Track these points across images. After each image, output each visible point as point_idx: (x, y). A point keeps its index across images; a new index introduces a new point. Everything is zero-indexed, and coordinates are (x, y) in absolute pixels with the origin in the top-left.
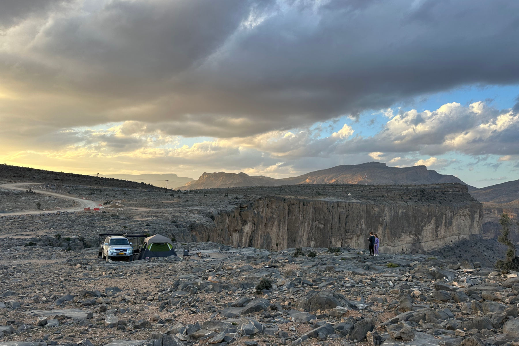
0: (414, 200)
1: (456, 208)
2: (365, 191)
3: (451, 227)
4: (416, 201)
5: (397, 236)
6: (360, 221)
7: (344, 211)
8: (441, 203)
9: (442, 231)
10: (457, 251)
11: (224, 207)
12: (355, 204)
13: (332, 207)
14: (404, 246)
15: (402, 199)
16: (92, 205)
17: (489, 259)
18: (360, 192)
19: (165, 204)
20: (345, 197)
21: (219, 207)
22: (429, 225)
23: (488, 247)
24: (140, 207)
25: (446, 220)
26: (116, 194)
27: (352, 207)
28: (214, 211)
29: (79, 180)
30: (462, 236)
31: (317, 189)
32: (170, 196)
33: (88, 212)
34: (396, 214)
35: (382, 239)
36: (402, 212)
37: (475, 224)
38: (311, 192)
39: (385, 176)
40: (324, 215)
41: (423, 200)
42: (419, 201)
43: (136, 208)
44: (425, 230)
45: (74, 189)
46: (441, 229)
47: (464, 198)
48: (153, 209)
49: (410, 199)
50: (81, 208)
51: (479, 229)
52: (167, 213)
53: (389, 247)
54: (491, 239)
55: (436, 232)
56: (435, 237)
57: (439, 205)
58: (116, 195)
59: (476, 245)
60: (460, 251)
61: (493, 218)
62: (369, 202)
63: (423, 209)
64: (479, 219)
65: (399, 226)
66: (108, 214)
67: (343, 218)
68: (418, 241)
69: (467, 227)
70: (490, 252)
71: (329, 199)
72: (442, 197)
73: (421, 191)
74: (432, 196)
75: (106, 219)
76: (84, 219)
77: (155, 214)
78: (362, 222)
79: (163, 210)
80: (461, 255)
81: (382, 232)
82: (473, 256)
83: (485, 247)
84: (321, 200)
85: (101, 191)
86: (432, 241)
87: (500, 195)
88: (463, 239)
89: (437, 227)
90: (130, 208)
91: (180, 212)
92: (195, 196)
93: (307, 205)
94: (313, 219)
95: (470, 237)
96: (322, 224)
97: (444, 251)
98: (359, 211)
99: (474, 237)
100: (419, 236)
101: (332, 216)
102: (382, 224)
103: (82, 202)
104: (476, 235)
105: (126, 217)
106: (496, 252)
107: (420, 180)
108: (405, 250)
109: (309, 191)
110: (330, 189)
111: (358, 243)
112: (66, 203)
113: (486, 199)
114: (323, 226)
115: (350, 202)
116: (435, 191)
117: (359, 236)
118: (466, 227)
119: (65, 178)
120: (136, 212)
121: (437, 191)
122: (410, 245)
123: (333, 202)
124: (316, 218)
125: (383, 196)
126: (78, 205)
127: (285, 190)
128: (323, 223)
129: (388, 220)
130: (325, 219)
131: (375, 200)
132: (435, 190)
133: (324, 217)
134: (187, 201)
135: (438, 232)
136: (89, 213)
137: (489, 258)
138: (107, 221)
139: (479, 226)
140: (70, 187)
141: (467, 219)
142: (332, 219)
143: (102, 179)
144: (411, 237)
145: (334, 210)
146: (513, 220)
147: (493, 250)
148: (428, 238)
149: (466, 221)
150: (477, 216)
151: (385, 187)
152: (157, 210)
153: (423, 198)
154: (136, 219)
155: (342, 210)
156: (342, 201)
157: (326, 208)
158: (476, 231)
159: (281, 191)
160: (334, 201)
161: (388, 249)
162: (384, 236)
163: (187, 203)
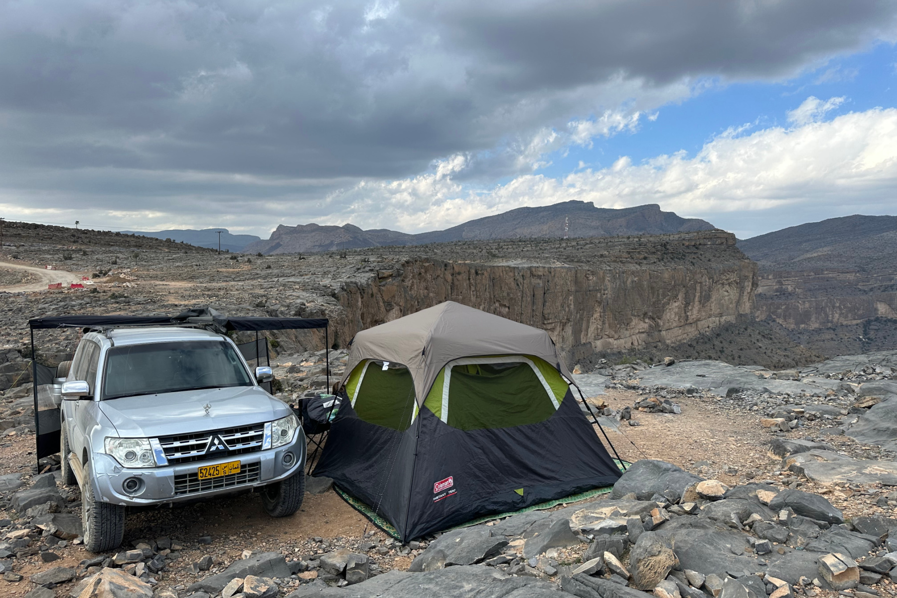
0: (651, 260)
1: (717, 271)
2: (571, 248)
3: (708, 304)
4: (655, 263)
5: (625, 321)
6: (567, 298)
7: (540, 282)
8: (694, 265)
9: (695, 312)
10: (717, 343)
11: (349, 277)
12: (559, 269)
13: (523, 276)
14: (634, 337)
15: (633, 258)
16: (67, 278)
17: (765, 353)
18: (562, 250)
19: (225, 274)
20: (541, 259)
21: (338, 276)
22: (675, 302)
23: (764, 333)
24: (173, 280)
25: (701, 293)
26: (117, 257)
27: (554, 276)
28: (332, 284)
29: (38, 234)
30: (724, 318)
31: (488, 248)
32: (230, 260)
33: (56, 291)
34: (622, 285)
35: (599, 327)
36: (633, 282)
37: (745, 298)
38: (480, 254)
39: (593, 224)
40: (509, 291)
41: (665, 260)
42: (659, 261)
43: (164, 283)
44: (667, 310)
45: (26, 251)
46: (693, 307)
47: (730, 255)
48: (201, 283)
49: (645, 258)
50: (42, 285)
51: (750, 306)
52: (234, 289)
53: (611, 340)
54: (762, 321)
55: (685, 313)
56: (683, 321)
57: (691, 268)
58: (118, 260)
59: (746, 332)
60: (721, 342)
61: (765, 287)
62: (580, 266)
63: (666, 275)
64: (751, 289)
65: (628, 305)
66: (104, 294)
67: (539, 293)
68: (657, 328)
69: (734, 302)
70: (766, 341)
71: (515, 262)
72: (695, 253)
73: (662, 244)
74: (680, 253)
75: (100, 303)
76: (47, 305)
77: (209, 293)
78: (571, 300)
79: (224, 284)
80: (723, 348)
81: (600, 316)
82: (741, 349)
83: (759, 333)
84: (501, 264)
85: (85, 253)
86: (678, 328)
87: (776, 250)
88: (726, 322)
89: (687, 304)
90: (152, 282)
91: (262, 287)
92: (281, 260)
93: (483, 274)
94: (490, 298)
95: (736, 318)
96: (505, 306)
97: (697, 343)
98: (566, 282)
99: (743, 318)
100: (659, 321)
101: (523, 292)
102: (600, 303)
103: (45, 275)
104: (745, 315)
105: (146, 298)
106: (776, 341)
107: (650, 229)
108: (636, 343)
109: (475, 251)
110: (510, 247)
111: (563, 336)
112: (8, 277)
113: (755, 256)
114: (507, 309)
115: (550, 268)
116: (683, 245)
117: (564, 325)
118: (731, 303)
119: (7, 231)
120: (165, 289)
121: (687, 243)
122: (643, 335)
123: (523, 268)
124: (494, 296)
125: (602, 256)
126: (36, 279)
127: (433, 251)
128: (507, 305)
129: (609, 296)
130: (511, 298)
131: (589, 262)
132: (684, 242)
133: (508, 294)
134: (269, 267)
135: (688, 312)
136: (59, 293)
137: (766, 351)
138: (103, 308)
139: (750, 301)
140: (18, 247)
141: (734, 290)
142: (522, 297)
143: (86, 233)
144: (645, 323)
145: (525, 281)
146: (797, 290)
147: (771, 339)
148: (672, 324)
149: (732, 294)
150: (748, 285)
151: (602, 240)
152: (210, 284)
153: (665, 256)
154: (170, 303)
155: (538, 281)
156: (537, 265)
157: (512, 279)
158: (746, 309)
159: (428, 252)
160: (526, 266)
161: (610, 343)
162: (604, 323)
163: (269, 271)
